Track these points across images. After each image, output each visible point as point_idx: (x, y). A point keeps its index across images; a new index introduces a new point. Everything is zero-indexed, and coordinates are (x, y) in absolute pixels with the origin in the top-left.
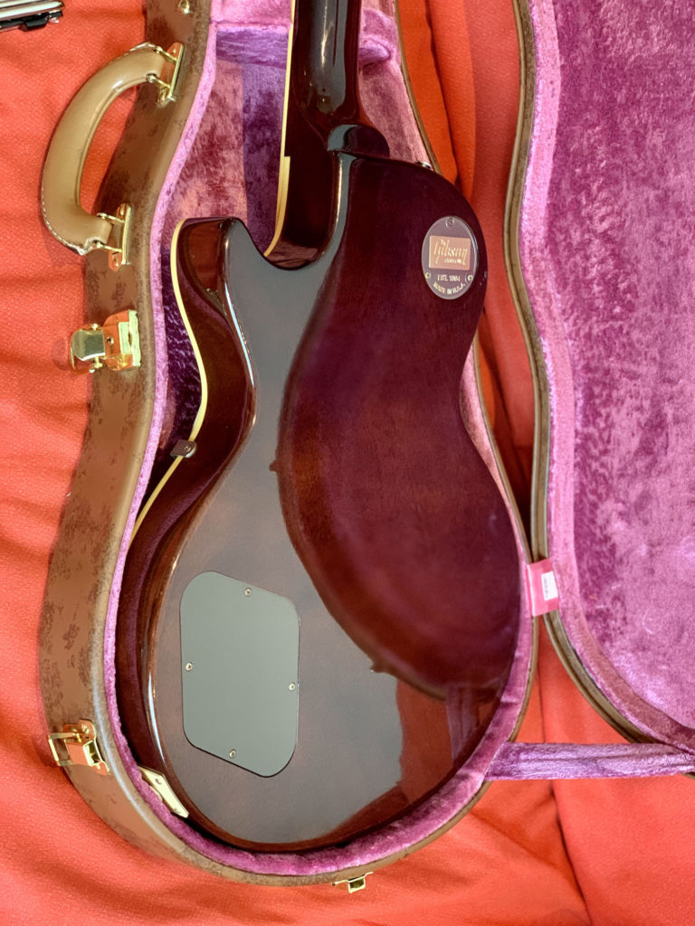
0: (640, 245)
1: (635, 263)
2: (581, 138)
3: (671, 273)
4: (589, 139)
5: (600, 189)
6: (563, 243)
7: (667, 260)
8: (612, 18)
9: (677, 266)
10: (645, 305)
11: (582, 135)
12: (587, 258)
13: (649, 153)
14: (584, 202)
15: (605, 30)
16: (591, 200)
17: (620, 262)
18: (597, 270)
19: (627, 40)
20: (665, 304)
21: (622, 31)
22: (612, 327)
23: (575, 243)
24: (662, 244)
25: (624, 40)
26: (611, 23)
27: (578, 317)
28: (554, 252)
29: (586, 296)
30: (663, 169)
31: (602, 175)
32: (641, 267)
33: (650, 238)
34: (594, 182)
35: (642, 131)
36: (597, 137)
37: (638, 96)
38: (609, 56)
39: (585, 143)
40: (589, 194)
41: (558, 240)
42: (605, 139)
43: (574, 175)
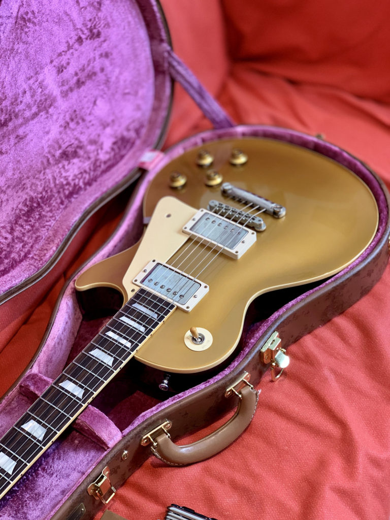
0: (7, 212)
1: (14, 210)
7: (6, 195)
10: (27, 193)
12: (24, 234)
14: (4, 252)
18: (26, 225)
29: (37, 224)
41: (24, 254)
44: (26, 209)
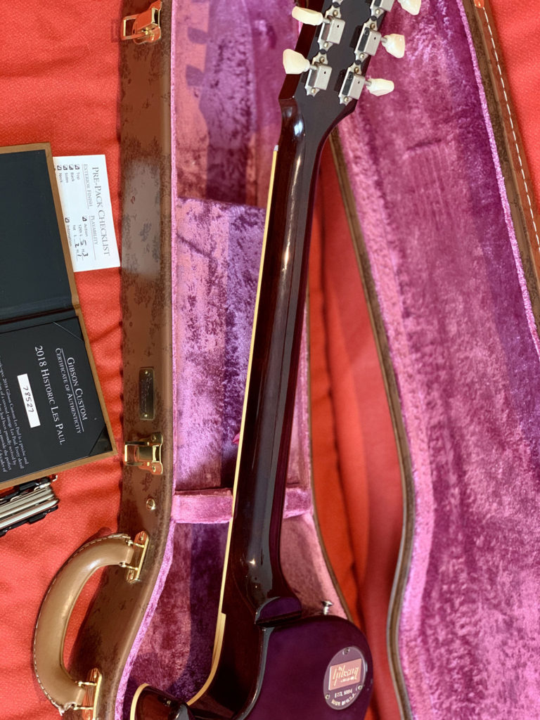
0: (490, 652)
1: (486, 663)
2: (448, 564)
3: (513, 678)
4: (453, 566)
5: (462, 604)
6: (432, 637)
7: (510, 667)
8: (474, 484)
9: (517, 673)
10: (492, 696)
11: (449, 562)
12: (450, 652)
13: (499, 587)
14: (449, 611)
15: (468, 491)
16: (454, 610)
17: (474, 661)
18: (458, 663)
19: (485, 502)
20: (508, 699)
21: (482, 494)
22: (467, 707)
23: (441, 639)
24: (507, 655)
25: (483, 502)
26: (473, 487)
27: (441, 694)
28: (425, 642)
29: (448, 679)
30: (509, 601)
31: (464, 594)
32: (490, 668)
33: (498, 648)
34: (457, 598)
35: (494, 570)
36: (460, 566)
37: (492, 545)
38: (471, 510)
39: (451, 569)
40: (452, 606)
41: (428, 634)
42: (466, 569)
43: (441, 589)
44: (476, 679)
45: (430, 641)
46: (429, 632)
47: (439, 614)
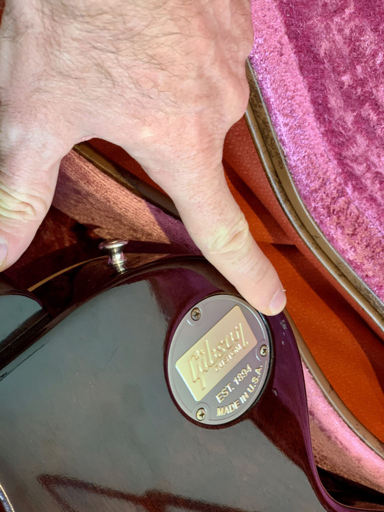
2: (328, 33)
4: (340, 31)
11: (328, 28)
36: (352, 24)
39: (338, 38)
41: (358, 173)
42: (365, 23)
43: (341, 85)
45: (368, 183)
46: (359, 169)
47: (359, 130)
